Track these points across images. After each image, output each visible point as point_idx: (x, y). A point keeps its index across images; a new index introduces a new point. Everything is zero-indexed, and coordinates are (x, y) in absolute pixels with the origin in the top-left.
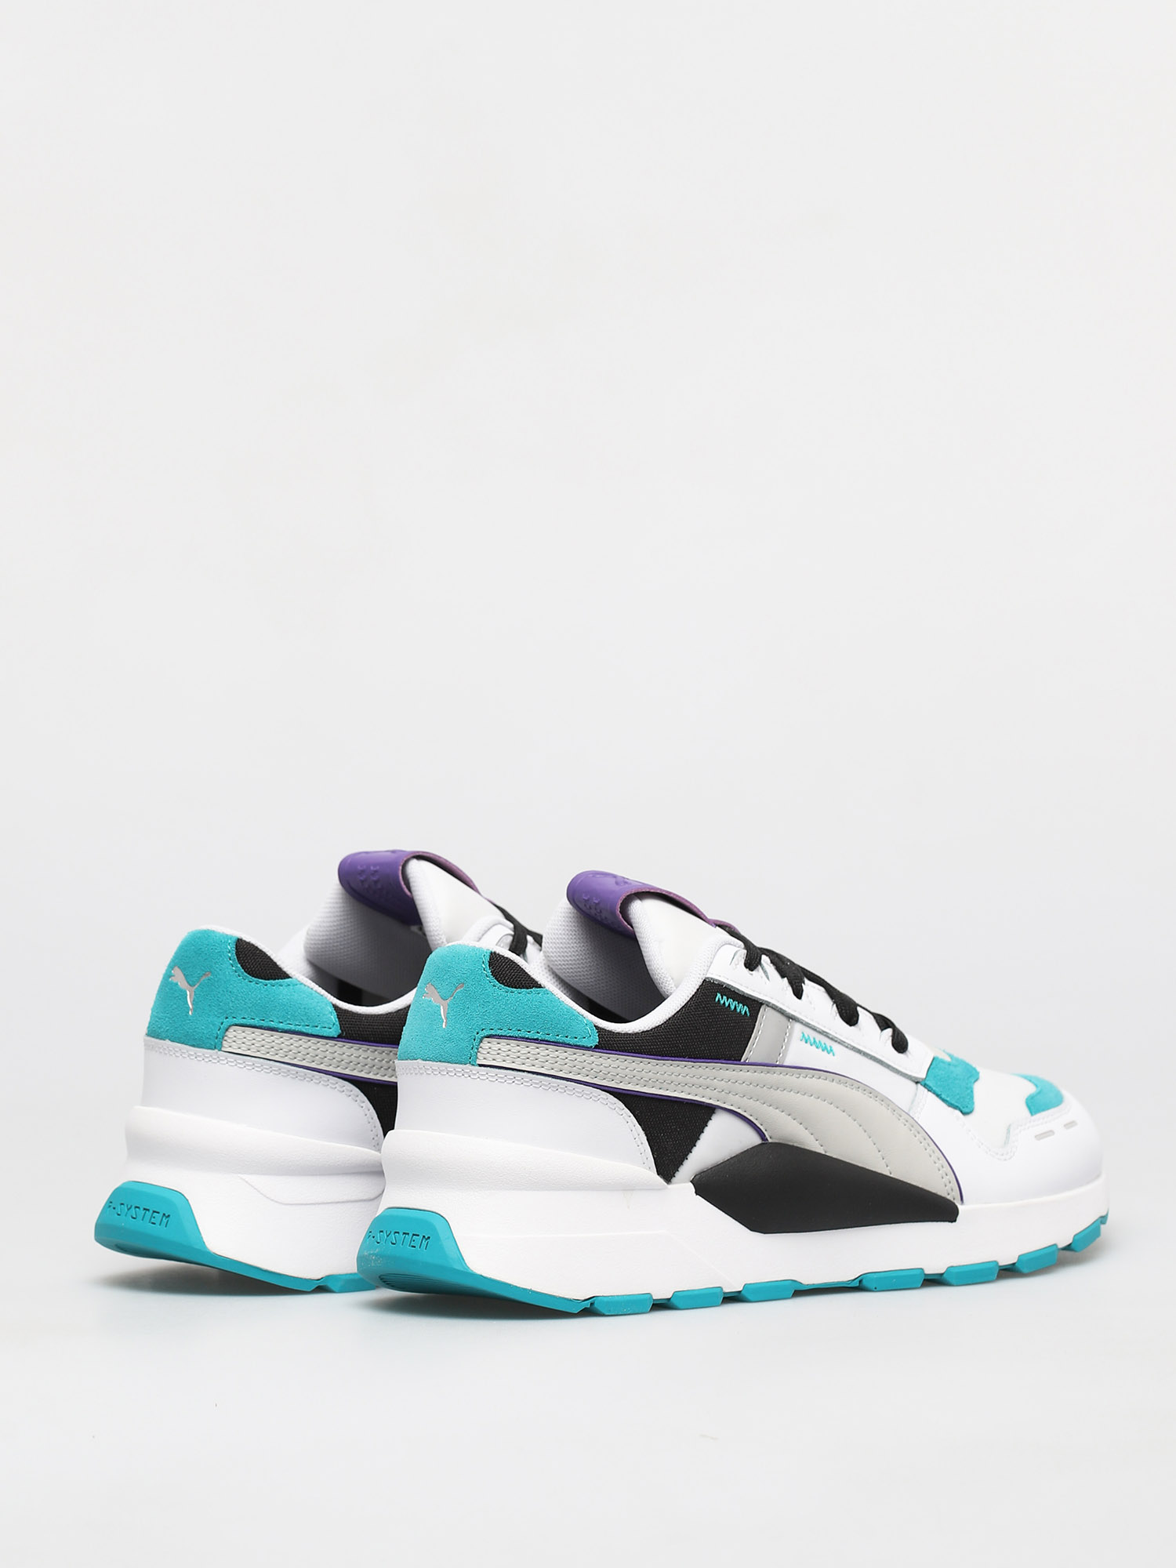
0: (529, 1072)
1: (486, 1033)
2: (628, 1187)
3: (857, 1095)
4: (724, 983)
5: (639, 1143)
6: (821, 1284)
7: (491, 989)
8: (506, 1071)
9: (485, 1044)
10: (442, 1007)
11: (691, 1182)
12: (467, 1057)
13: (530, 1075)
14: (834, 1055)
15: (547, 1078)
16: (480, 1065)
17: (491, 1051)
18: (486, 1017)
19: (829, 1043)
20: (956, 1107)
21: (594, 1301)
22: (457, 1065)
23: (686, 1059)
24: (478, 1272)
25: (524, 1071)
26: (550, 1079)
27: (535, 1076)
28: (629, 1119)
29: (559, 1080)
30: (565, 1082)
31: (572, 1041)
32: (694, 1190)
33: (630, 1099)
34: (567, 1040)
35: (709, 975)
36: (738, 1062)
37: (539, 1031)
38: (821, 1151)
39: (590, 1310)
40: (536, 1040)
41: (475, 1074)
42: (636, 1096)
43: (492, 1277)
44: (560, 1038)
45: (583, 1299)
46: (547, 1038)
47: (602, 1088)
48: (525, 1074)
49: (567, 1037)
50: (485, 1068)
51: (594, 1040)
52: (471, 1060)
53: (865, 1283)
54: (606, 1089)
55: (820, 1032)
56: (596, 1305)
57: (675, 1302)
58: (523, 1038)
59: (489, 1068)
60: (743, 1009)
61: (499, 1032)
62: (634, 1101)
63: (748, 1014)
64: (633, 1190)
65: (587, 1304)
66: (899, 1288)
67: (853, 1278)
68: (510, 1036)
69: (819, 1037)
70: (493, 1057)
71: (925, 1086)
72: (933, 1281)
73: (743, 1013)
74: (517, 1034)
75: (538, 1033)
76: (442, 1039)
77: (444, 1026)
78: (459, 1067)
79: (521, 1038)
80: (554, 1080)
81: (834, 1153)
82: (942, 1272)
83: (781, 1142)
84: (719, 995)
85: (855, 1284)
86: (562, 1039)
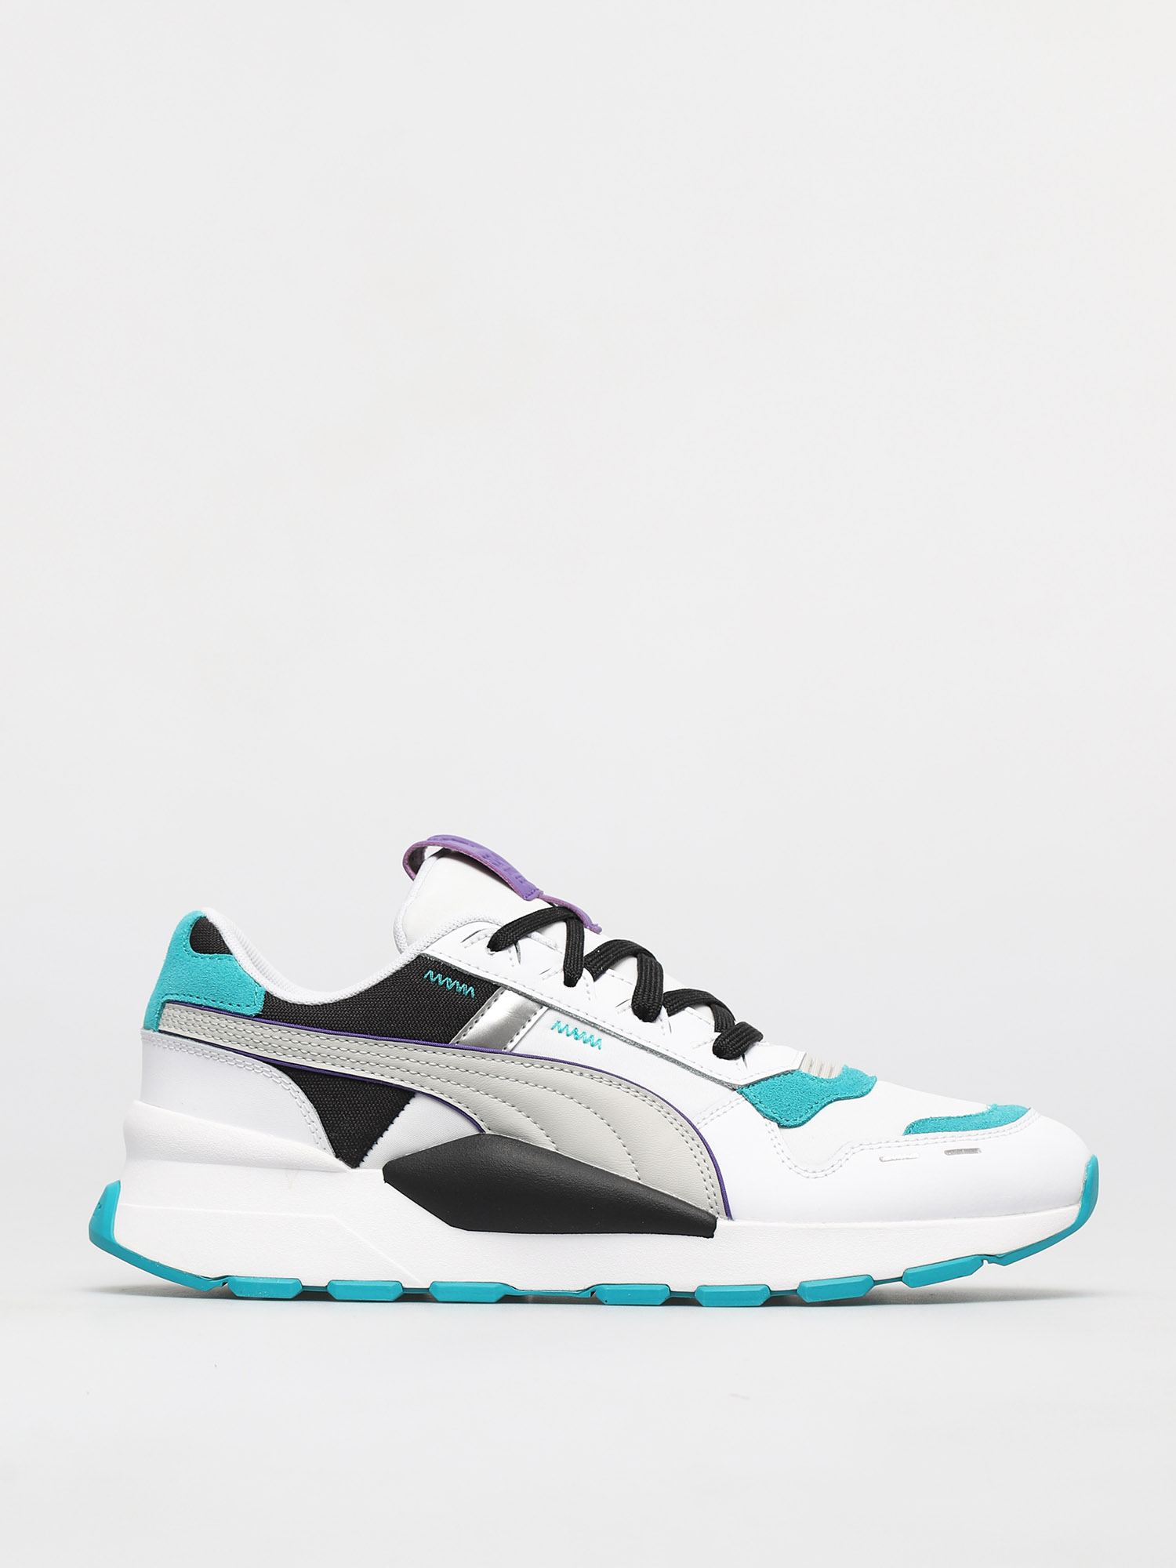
0: (192, 1039)
1: (165, 998)
2: (293, 1166)
7: (187, 956)
8: (174, 1037)
9: (165, 1010)
11: (381, 1169)
14: (600, 1047)
15: (208, 1046)
16: (160, 1031)
17: (168, 1016)
18: (170, 982)
19: (597, 1034)
20: (772, 1119)
21: (228, 1281)
25: (188, 1038)
26: (213, 1047)
27: (198, 1044)
30: (226, 1051)
31: (234, 1009)
32: (384, 1177)
33: (301, 1076)
34: (229, 1008)
35: (424, 952)
36: (446, 1045)
38: (551, 1148)
40: (199, 1006)
41: (156, 1040)
45: (214, 1277)
46: (211, 1004)
47: (263, 1059)
48: (189, 1041)
49: (230, 1005)
50: (163, 1034)
52: (154, 1025)
54: (268, 1060)
55: (582, 1022)
56: (229, 1286)
57: (330, 1290)
60: (466, 989)
61: (175, 997)
62: (304, 1076)
63: (473, 995)
64: (299, 1169)
65: (216, 1284)
66: (637, 1303)
67: (581, 1288)
69: (582, 1028)
70: (168, 1023)
71: (741, 1093)
72: (679, 1300)
73: (466, 994)
74: (189, 999)
75: (205, 998)
79: (191, 1003)
81: (568, 1151)
82: (693, 1291)
83: (504, 1135)
84: (431, 973)
85: (587, 1295)
86: (222, 1006)
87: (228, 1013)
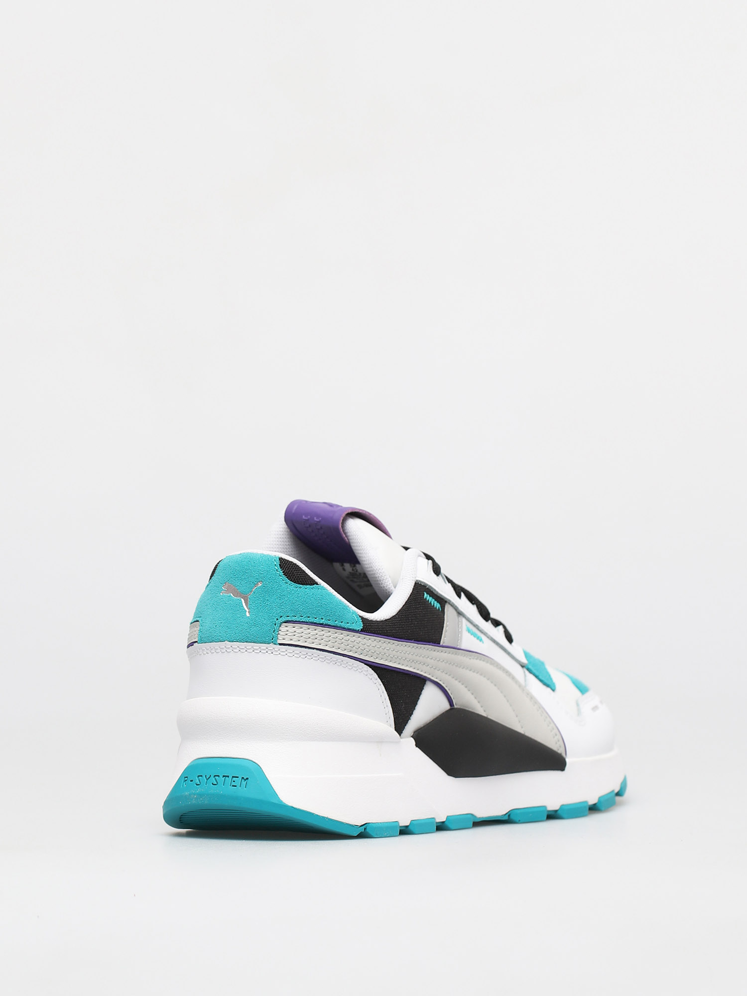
0: (317, 649)
1: (284, 619)
2: (380, 740)
3: (500, 673)
4: (427, 585)
5: (385, 706)
6: (486, 818)
7: (284, 586)
8: (300, 648)
9: (283, 628)
10: (243, 600)
11: (412, 737)
12: (269, 638)
13: (319, 652)
14: (483, 643)
15: (330, 654)
16: (280, 644)
17: (288, 633)
18: (283, 607)
19: (479, 634)
20: (547, 686)
21: (367, 827)
22: (262, 644)
23: (412, 641)
24: (290, 804)
25: (314, 648)
26: (332, 654)
27: (321, 652)
28: (379, 687)
29: (337, 656)
30: (342, 657)
31: (346, 626)
32: (415, 743)
33: (380, 671)
34: (343, 625)
35: (418, 579)
36: (438, 645)
37: (323, 617)
38: (484, 714)
39: (364, 833)
40: (322, 625)
41: (277, 651)
42: (385, 669)
43: (300, 808)
44: (337, 623)
45: (360, 825)
46: (329, 623)
47: (365, 662)
48: (315, 650)
49: (342, 622)
50: (285, 646)
51: (359, 626)
52: (273, 640)
53: (512, 817)
54: (368, 663)
55: (474, 625)
56: (368, 830)
57: (411, 828)
58: (312, 623)
59: (287, 647)
60: (437, 605)
61: (294, 619)
62: (383, 672)
63: (440, 609)
64: (382, 742)
65: (362, 830)
66: (533, 820)
67: (505, 813)
68: (302, 622)
69: (474, 629)
70: (291, 637)
71: (528, 669)
72: (552, 816)
73: (438, 608)
74: (307, 620)
75: (322, 619)
76: (247, 625)
77: (248, 614)
78: (264, 646)
79: (310, 623)
80: (334, 655)
81: (493, 716)
83: (462, 707)
84: (425, 594)
85: (506, 818)
86: (339, 624)
87: (344, 629)
